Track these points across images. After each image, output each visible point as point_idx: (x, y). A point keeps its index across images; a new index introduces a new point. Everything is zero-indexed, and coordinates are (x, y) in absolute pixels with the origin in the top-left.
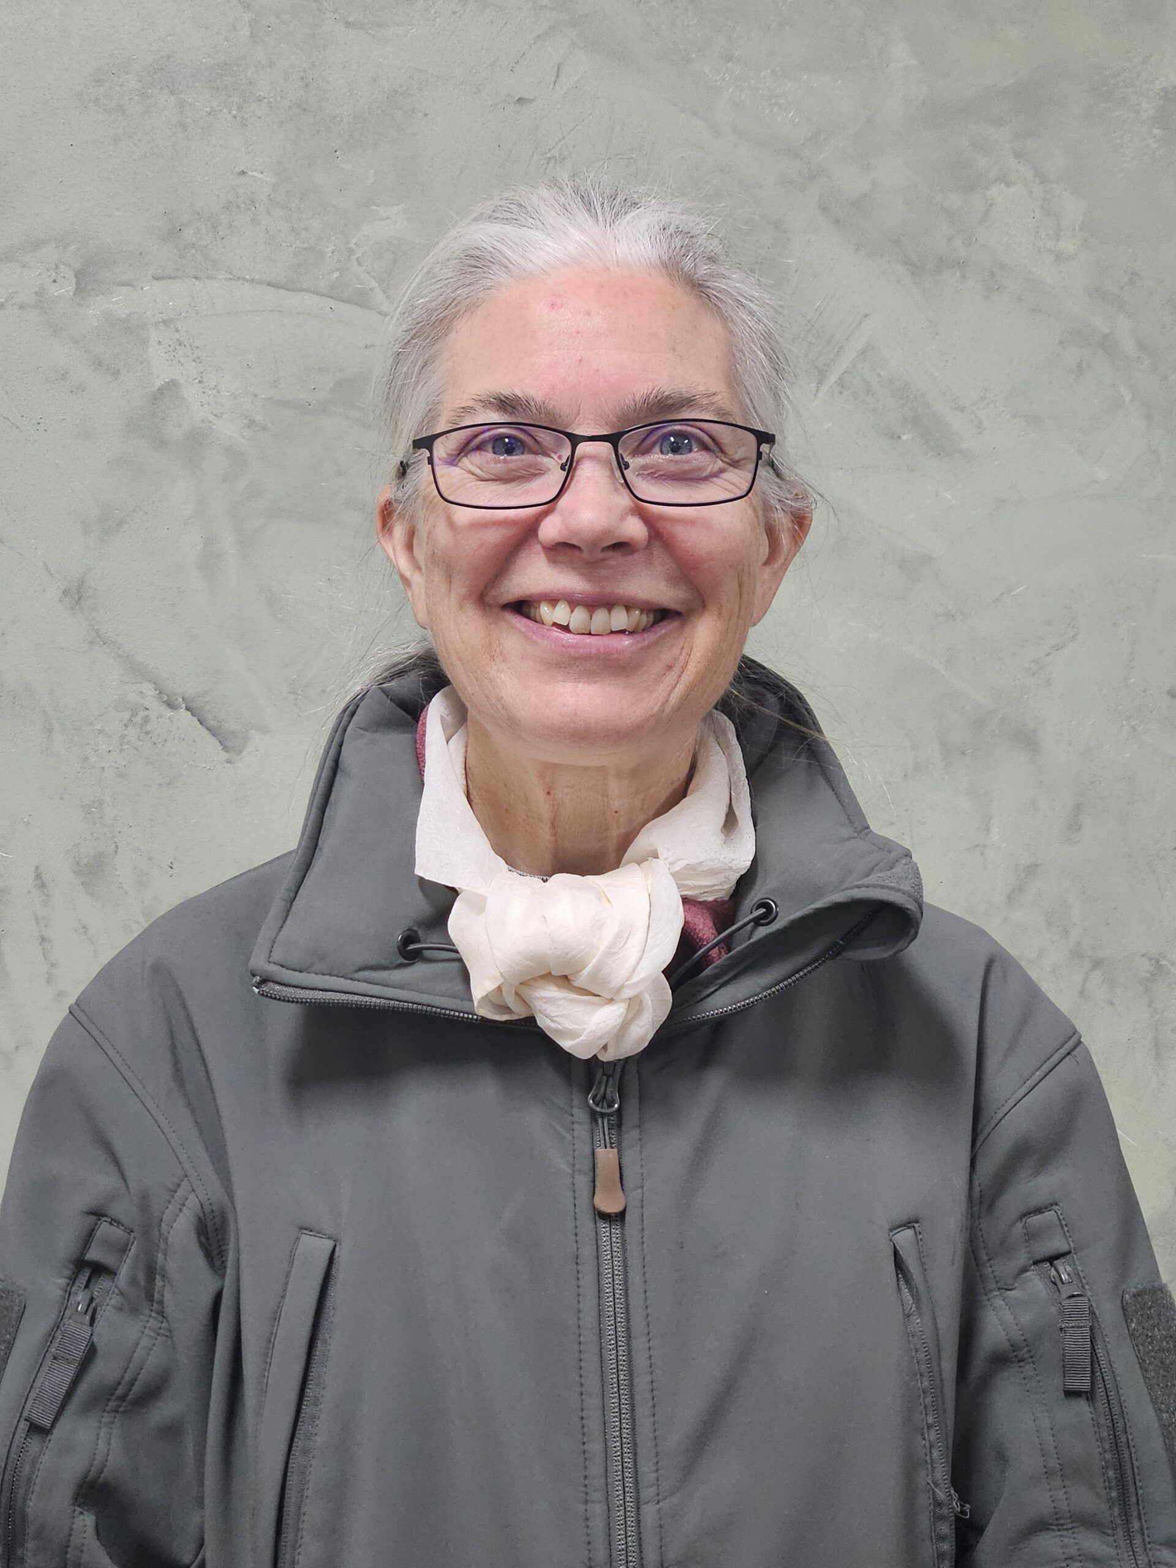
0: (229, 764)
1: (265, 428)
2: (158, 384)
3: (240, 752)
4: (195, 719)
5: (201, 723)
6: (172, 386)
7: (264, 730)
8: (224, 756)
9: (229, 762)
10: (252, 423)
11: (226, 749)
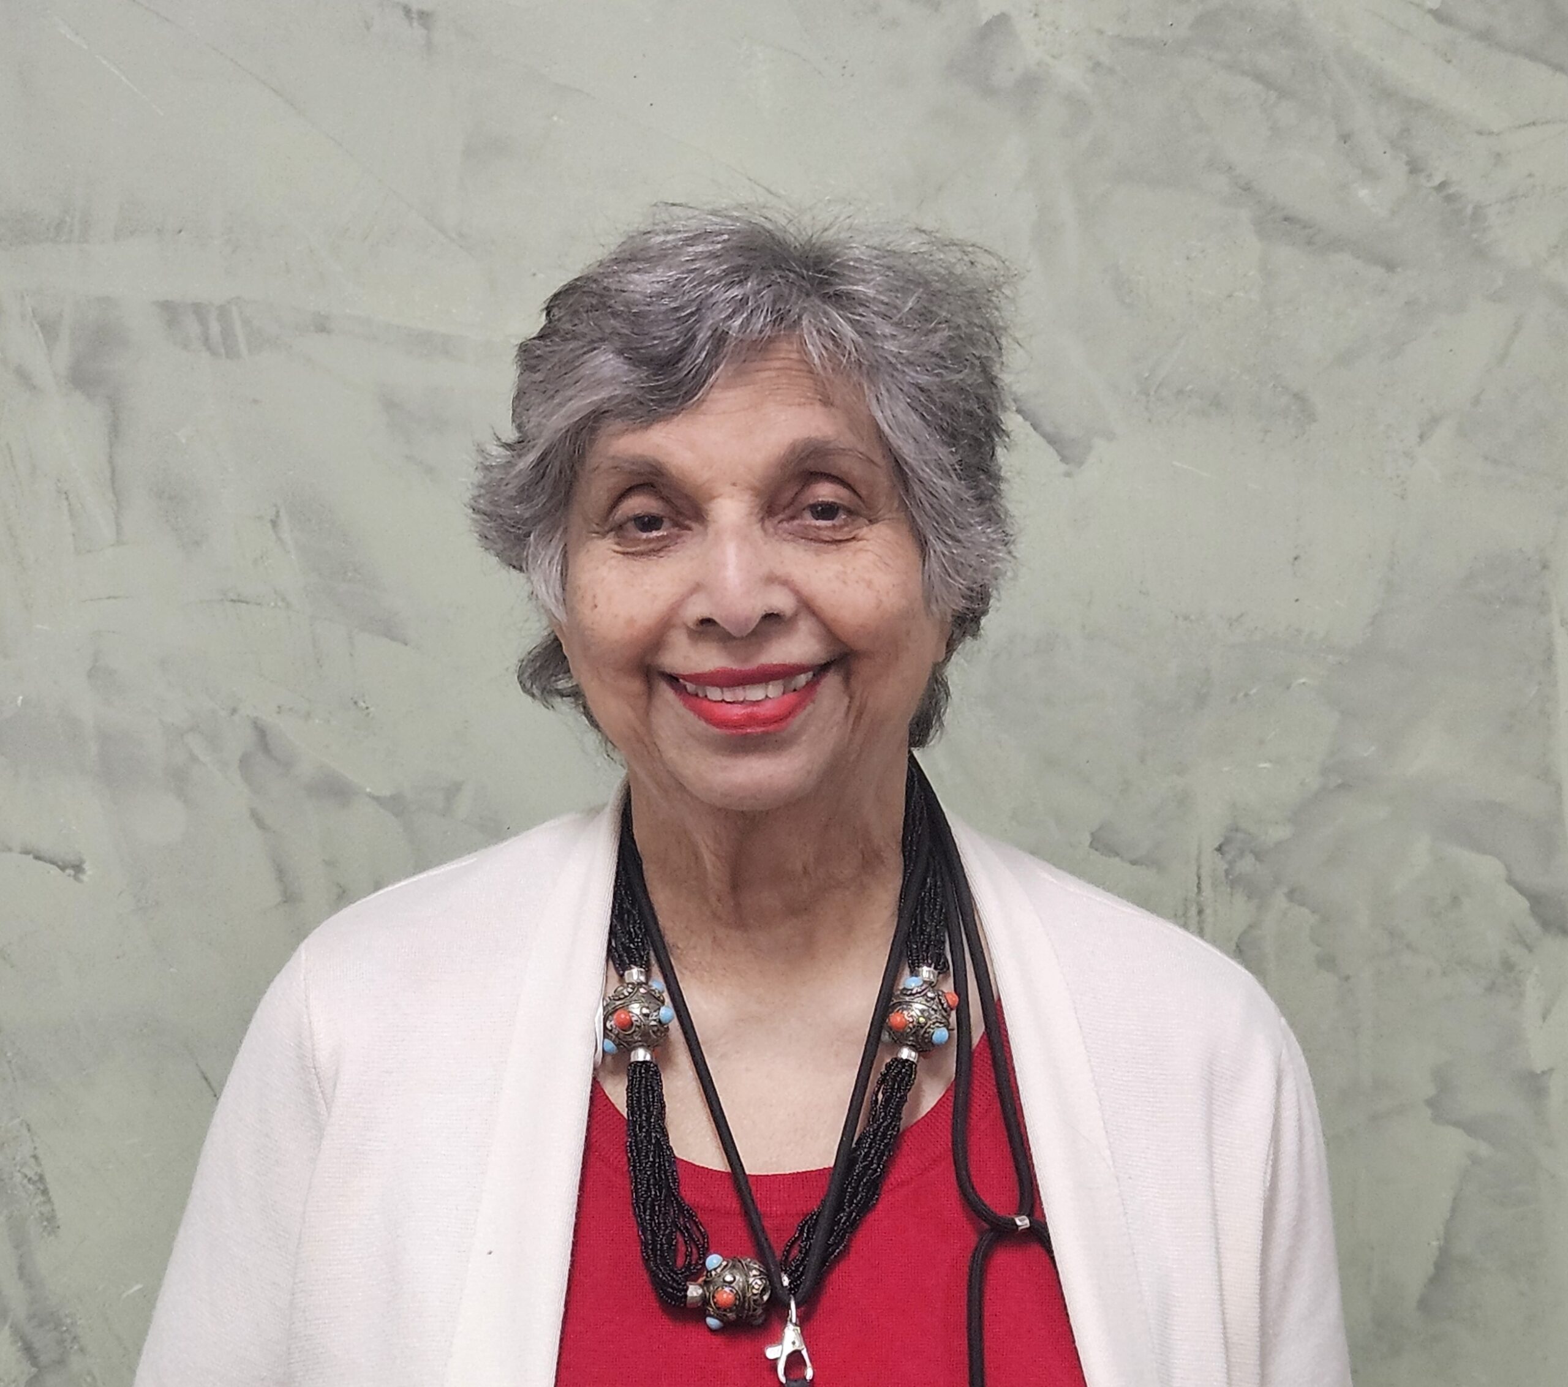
0: (1067, 479)
1: (1111, 71)
2: (985, 18)
3: (1081, 463)
4: (1028, 423)
5: (1035, 429)
6: (1002, 20)
7: (1110, 436)
8: (1063, 467)
9: (1068, 474)
10: (1098, 64)
11: (1064, 459)
